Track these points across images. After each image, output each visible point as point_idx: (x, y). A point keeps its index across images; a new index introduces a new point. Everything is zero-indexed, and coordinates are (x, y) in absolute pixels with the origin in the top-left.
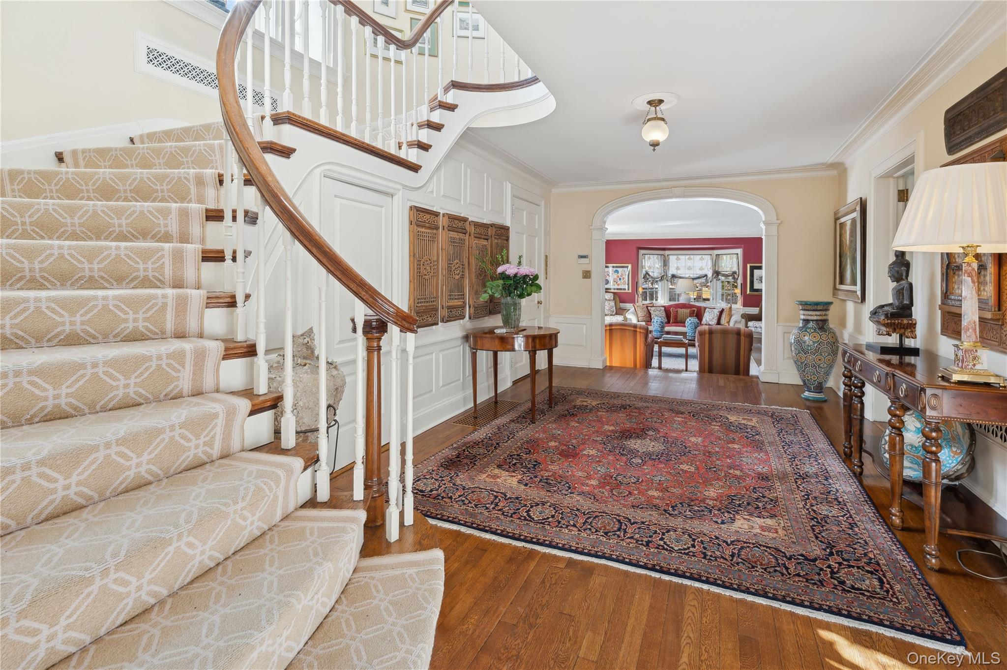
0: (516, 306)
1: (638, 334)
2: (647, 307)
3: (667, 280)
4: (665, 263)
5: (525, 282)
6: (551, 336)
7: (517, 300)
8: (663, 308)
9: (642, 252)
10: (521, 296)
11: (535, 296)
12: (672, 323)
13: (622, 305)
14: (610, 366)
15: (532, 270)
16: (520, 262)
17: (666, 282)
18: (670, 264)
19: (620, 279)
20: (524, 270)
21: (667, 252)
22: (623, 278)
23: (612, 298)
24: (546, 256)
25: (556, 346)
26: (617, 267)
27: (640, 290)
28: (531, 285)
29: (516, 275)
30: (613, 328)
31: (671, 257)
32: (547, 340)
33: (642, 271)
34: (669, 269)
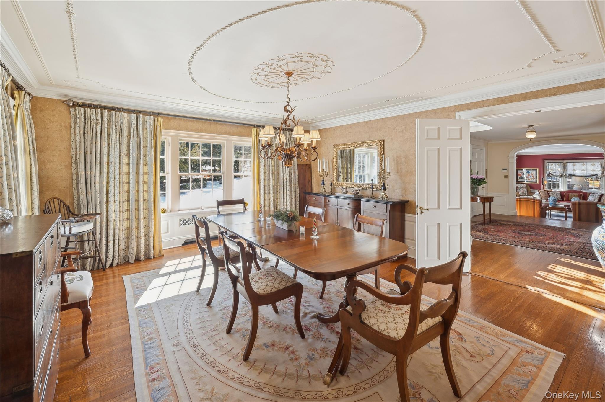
0: (477, 189)
1: (536, 204)
2: (547, 192)
3: (566, 177)
4: (565, 167)
5: (480, 180)
6: (491, 198)
7: (477, 186)
8: (559, 193)
9: (546, 161)
10: (479, 185)
11: (484, 185)
12: (565, 201)
13: (532, 190)
14: (520, 216)
15: (483, 177)
16: (477, 174)
17: (565, 178)
18: (568, 168)
19: (531, 176)
20: (480, 177)
21: (565, 161)
22: (533, 176)
23: (525, 187)
24: (486, 169)
25: (493, 202)
26: (529, 170)
27: (545, 182)
28: (483, 181)
29: (477, 178)
30: (521, 200)
31: (568, 164)
32: (489, 199)
33: (546, 172)
34: (567, 170)
